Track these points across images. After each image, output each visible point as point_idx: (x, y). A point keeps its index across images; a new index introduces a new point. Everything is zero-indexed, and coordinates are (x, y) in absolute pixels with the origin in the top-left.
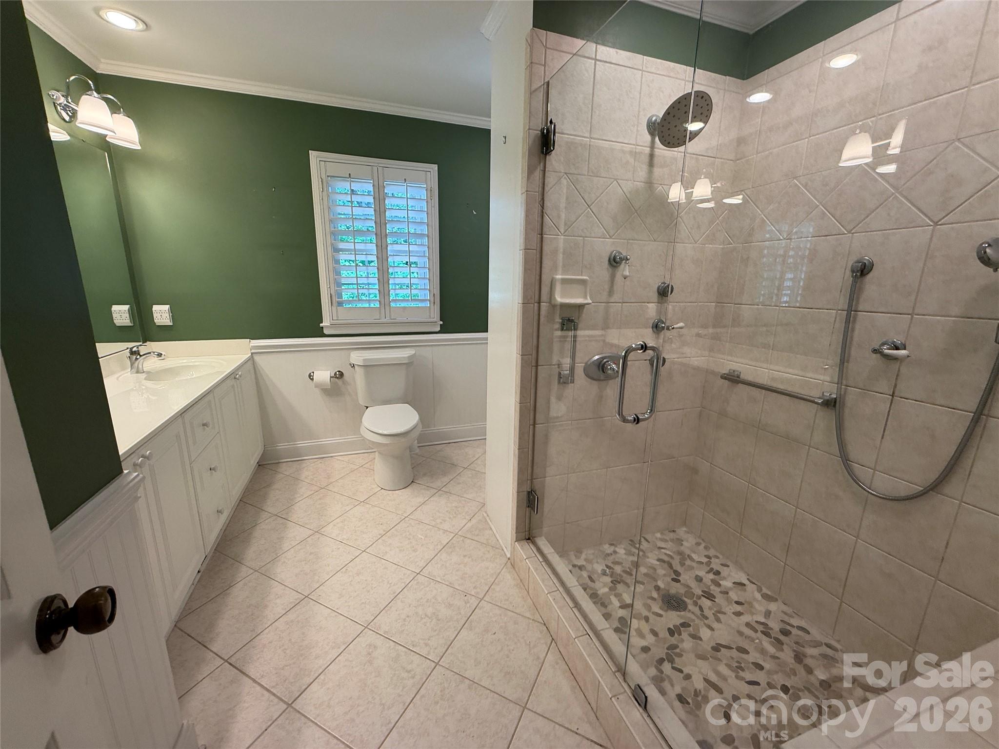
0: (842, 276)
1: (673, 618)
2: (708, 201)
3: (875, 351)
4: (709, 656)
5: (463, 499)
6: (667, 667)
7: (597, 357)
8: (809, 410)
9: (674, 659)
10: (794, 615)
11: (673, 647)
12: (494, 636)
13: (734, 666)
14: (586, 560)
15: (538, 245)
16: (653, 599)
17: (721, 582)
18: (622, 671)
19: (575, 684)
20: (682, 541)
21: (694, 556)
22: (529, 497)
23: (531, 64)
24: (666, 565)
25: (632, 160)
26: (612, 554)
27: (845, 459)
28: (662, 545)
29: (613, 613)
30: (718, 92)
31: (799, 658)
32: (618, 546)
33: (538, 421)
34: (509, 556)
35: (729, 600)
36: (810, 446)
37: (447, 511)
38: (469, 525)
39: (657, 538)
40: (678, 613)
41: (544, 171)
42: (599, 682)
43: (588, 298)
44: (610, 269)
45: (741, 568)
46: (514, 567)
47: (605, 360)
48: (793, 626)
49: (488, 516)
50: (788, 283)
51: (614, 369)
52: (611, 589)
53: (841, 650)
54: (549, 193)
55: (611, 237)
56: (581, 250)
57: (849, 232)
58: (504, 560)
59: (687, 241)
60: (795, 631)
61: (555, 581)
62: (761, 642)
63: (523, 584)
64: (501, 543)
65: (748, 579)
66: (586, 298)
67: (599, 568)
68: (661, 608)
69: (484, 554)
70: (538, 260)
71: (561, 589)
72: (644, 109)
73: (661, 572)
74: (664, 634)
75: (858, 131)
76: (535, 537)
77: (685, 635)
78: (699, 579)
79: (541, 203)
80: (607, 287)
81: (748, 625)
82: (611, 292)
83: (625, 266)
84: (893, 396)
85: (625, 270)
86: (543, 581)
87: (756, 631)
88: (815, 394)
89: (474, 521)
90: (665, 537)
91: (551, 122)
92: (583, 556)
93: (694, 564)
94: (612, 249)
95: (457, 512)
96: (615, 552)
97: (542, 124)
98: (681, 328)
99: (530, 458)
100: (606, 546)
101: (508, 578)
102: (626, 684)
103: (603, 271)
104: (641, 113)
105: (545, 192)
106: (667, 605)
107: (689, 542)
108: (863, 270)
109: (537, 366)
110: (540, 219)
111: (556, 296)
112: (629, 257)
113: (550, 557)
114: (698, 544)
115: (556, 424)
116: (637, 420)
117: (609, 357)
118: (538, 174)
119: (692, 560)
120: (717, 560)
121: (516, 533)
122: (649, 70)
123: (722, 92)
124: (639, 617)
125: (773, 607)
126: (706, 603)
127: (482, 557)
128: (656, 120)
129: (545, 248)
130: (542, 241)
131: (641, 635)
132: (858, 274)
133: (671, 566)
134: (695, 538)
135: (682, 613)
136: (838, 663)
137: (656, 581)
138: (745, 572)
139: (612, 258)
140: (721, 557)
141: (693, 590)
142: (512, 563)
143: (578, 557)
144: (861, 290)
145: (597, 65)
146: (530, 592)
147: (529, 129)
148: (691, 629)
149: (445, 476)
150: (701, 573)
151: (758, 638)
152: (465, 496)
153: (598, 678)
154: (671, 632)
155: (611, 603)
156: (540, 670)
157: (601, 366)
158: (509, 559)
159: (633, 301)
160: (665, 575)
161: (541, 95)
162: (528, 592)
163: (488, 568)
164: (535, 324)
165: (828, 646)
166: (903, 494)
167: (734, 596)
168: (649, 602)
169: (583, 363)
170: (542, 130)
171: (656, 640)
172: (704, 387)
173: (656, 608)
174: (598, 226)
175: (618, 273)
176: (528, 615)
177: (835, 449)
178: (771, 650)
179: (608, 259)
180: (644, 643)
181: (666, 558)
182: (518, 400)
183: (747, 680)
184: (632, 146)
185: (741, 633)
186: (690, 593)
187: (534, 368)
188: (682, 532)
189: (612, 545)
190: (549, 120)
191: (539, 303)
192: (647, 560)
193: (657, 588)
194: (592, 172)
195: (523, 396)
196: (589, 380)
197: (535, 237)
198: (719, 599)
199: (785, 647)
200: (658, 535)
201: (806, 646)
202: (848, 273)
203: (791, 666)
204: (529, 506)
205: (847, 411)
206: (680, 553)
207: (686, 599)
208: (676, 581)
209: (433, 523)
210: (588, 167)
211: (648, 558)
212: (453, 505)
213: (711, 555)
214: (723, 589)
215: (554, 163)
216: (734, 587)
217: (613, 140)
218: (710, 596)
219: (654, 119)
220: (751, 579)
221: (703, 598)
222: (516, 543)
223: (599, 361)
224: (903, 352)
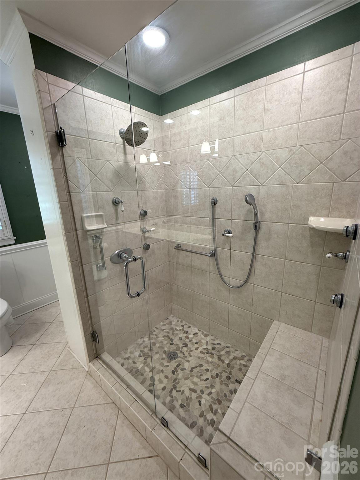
0: (208, 205)
1: (173, 364)
2: (157, 162)
3: (223, 235)
4: (189, 376)
5: (52, 344)
6: (174, 393)
7: (117, 252)
8: (207, 259)
9: (176, 386)
10: (215, 339)
11: (176, 379)
12: (84, 429)
13: (199, 375)
14: (130, 353)
15: (68, 199)
16: (163, 359)
17: (189, 336)
18: (155, 413)
19: (134, 430)
20: (172, 322)
21: (178, 328)
22: (92, 335)
23: (39, 92)
24: (167, 338)
25: (115, 151)
26: (142, 343)
27: (221, 275)
28: (163, 328)
29: (147, 377)
30: (150, 120)
31: (219, 358)
32: (145, 337)
33: (89, 294)
34: (87, 370)
35: (193, 344)
36: (209, 272)
37: (42, 358)
38: (59, 360)
39: (161, 325)
40: (175, 361)
41: (63, 156)
42: (145, 425)
43: (105, 224)
44: (114, 207)
45: (195, 326)
46: (91, 376)
47: (121, 253)
48: (215, 344)
49: (71, 349)
50: (193, 196)
51: (126, 257)
52: (144, 364)
53: (231, 347)
54: (68, 169)
55: (111, 191)
56: (96, 199)
57: (208, 187)
58: (85, 374)
59: (149, 189)
60: (216, 346)
61: (115, 377)
62: (207, 358)
63: (98, 385)
64: (82, 364)
65: (198, 330)
66: (103, 224)
67: (137, 354)
68: (168, 362)
69: (72, 376)
70: (70, 207)
71: (119, 380)
72: (116, 125)
73: (165, 342)
74: (170, 375)
75: (205, 141)
76: (100, 355)
77: (179, 371)
78: (181, 339)
79: (65, 174)
80: (114, 216)
81: (201, 352)
82: (117, 218)
83: (121, 205)
84: (231, 250)
85: (122, 207)
86: (108, 381)
87: (204, 353)
88: (207, 252)
89: (62, 357)
90: (165, 323)
91: (61, 128)
92: (129, 351)
93: (178, 332)
94: (114, 197)
95: (50, 355)
96: (144, 341)
97: (55, 129)
98: (154, 230)
99: (89, 315)
100: (139, 340)
101: (89, 384)
102: (157, 419)
103: (110, 208)
104: (115, 127)
105: (66, 169)
106: (170, 359)
107: (174, 320)
108: (214, 203)
109: (82, 265)
110: (66, 184)
111: (86, 226)
112: (122, 201)
113: (110, 363)
114: (178, 321)
115: (101, 292)
116: (138, 295)
117: (122, 251)
118: (59, 157)
119: (177, 330)
120: (186, 326)
121: (89, 358)
122: (115, 105)
123: (152, 120)
124: (158, 373)
125: (208, 339)
126: (185, 349)
127: (70, 378)
128: (123, 131)
129: (73, 199)
130: (70, 196)
131: (161, 381)
132: (214, 204)
133: (169, 338)
134: (177, 319)
135: (176, 360)
136: (231, 353)
137: (164, 348)
138: (197, 327)
139: (114, 201)
140: (187, 323)
141: (179, 346)
142: (90, 374)
143: (126, 353)
144: (215, 211)
145: (85, 99)
146: (103, 388)
147: (47, 131)
148: (181, 366)
149: (37, 333)
150: (181, 336)
151: (205, 357)
152: (54, 341)
153: (144, 424)
154: (173, 372)
155: (145, 371)
156: (115, 433)
157: (119, 256)
158: (88, 372)
159: (130, 220)
160: (167, 343)
161: (51, 111)
162: (102, 388)
163: (75, 384)
164: (76, 243)
165: (227, 347)
166: (239, 285)
167: (194, 341)
168: (162, 361)
169: (109, 257)
170: (56, 132)
171: (168, 381)
172: (169, 252)
173: (166, 364)
174: (103, 185)
175: (119, 208)
176: (103, 402)
177: (217, 272)
178: (210, 359)
179: (112, 202)
180: (162, 386)
181: (166, 334)
182: (75, 287)
183: (204, 379)
184: (114, 144)
185: (199, 358)
186: (178, 348)
187: (81, 267)
188: (171, 318)
189: (141, 338)
190: (60, 127)
191: (76, 230)
192: (159, 339)
193: (165, 352)
194: (94, 157)
195: (77, 284)
196: (114, 264)
197: (65, 194)
198: (190, 345)
199: (215, 356)
200: (162, 323)
201: (221, 351)
202: (210, 204)
203: (218, 363)
204: (93, 341)
205: (218, 257)
206: (172, 329)
207: (177, 352)
208: (172, 344)
209: (32, 371)
210: (91, 155)
211: (159, 338)
212: (46, 351)
213: (184, 325)
214: (190, 339)
215: (68, 151)
216: (194, 336)
217: (102, 140)
218: (185, 345)
219: (122, 130)
220: (199, 329)
221: (184, 348)
222: (90, 363)
223: (118, 253)
224: (231, 235)
